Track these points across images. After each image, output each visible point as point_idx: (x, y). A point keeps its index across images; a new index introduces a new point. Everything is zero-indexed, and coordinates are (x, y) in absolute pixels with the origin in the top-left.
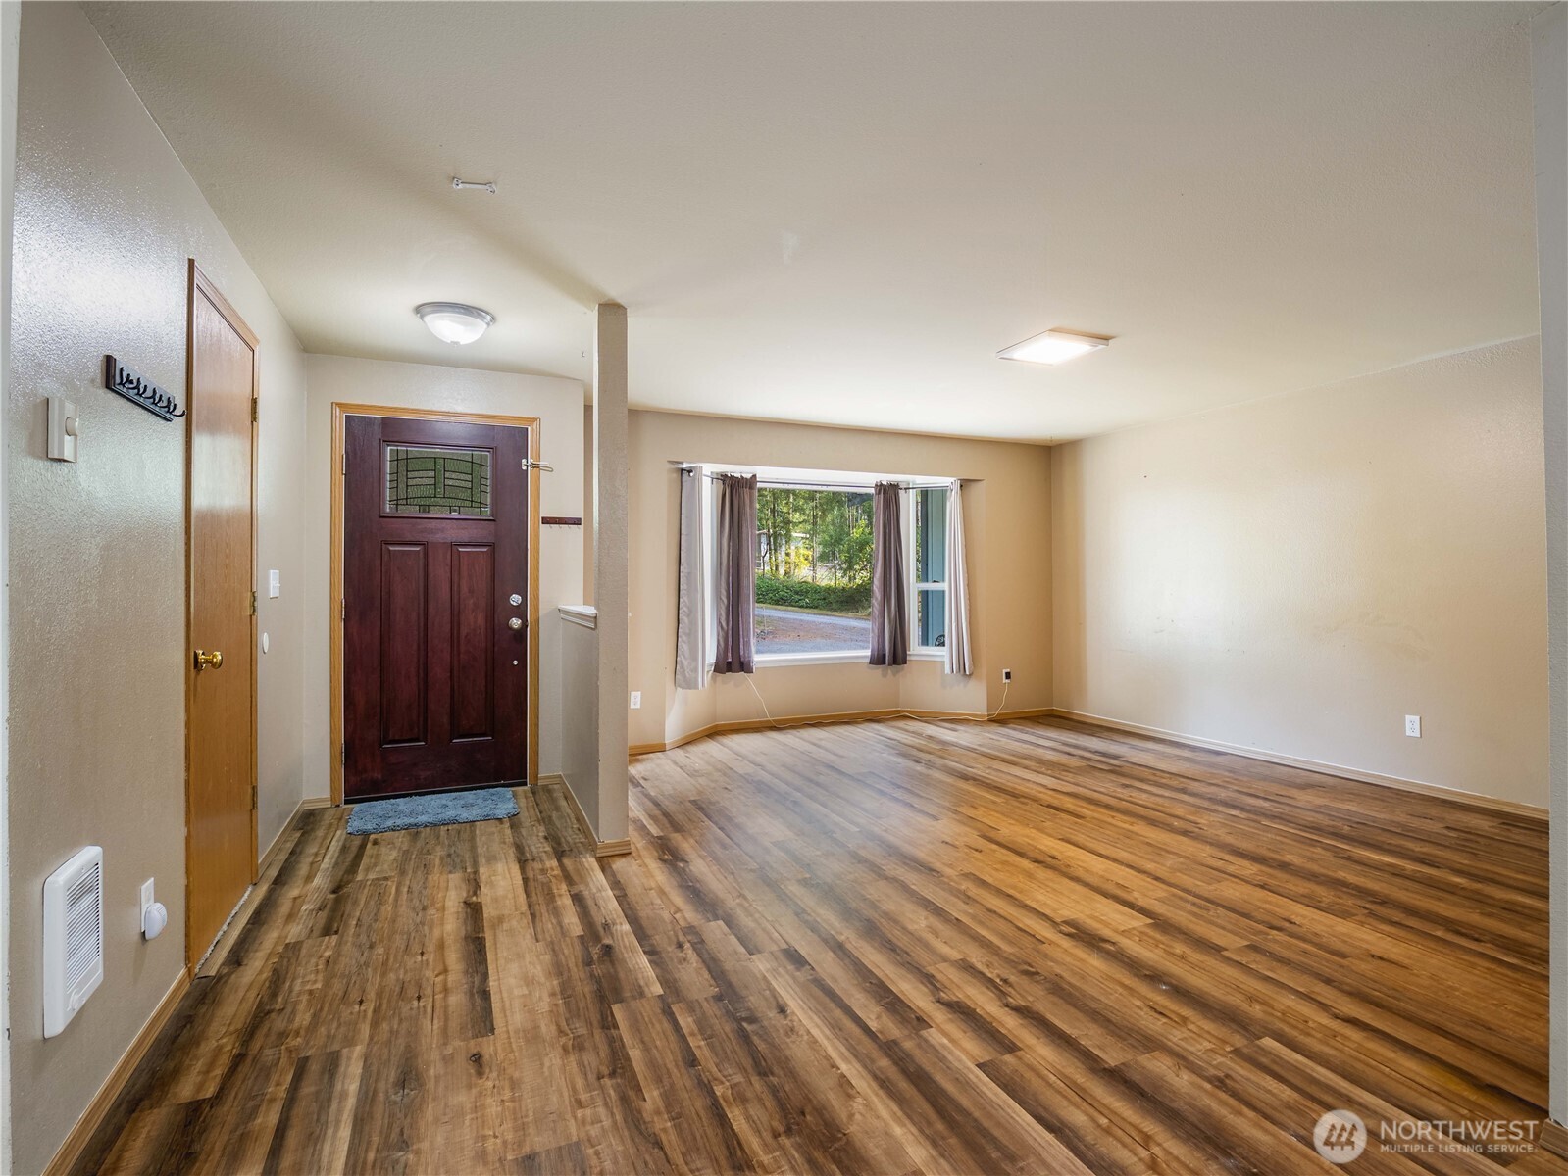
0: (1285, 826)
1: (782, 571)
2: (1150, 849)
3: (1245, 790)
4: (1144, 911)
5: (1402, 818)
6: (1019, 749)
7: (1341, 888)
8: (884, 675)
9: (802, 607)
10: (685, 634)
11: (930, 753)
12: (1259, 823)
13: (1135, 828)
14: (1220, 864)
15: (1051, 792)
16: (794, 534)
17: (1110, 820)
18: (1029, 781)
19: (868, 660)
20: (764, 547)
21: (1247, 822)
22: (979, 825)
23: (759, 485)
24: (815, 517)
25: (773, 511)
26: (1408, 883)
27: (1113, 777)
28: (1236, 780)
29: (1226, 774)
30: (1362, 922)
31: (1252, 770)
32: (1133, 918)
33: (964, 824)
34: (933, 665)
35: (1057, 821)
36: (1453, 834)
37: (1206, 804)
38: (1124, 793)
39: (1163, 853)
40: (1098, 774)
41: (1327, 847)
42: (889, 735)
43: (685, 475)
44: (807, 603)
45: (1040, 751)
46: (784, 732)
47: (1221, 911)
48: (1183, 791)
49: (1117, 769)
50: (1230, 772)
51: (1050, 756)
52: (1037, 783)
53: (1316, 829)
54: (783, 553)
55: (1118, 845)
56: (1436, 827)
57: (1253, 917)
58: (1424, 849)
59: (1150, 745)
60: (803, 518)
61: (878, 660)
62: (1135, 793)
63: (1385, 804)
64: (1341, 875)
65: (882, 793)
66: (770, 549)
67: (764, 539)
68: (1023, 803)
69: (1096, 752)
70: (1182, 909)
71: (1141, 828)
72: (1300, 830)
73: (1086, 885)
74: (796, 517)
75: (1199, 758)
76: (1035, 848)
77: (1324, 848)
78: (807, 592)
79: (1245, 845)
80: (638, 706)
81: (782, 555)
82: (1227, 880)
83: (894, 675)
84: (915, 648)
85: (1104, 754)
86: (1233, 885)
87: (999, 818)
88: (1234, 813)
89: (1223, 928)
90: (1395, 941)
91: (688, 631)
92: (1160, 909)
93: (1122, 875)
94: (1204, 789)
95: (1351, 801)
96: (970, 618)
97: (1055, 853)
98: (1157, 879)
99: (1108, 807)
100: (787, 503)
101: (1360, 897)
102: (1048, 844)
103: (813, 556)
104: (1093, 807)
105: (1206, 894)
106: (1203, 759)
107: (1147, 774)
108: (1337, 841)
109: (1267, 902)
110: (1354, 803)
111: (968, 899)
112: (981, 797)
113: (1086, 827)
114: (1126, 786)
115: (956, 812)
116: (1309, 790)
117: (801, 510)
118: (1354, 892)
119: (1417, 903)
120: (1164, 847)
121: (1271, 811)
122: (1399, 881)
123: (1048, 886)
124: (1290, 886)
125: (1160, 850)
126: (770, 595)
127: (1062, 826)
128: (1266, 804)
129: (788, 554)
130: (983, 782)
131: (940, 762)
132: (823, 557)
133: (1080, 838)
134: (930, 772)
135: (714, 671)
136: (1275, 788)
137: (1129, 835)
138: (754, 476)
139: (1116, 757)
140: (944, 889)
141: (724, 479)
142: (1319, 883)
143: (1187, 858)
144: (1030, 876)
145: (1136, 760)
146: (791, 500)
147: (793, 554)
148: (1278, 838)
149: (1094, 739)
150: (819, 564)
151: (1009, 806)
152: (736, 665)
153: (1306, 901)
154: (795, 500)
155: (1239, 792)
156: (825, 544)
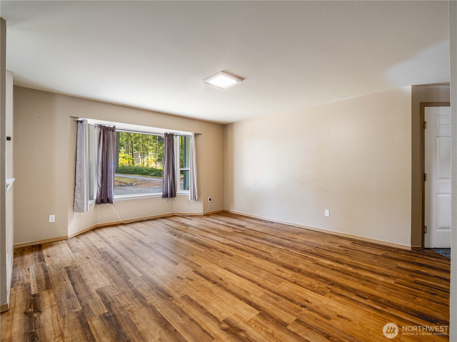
0: (296, 251)
1: (145, 164)
2: (255, 268)
3: (283, 237)
4: (256, 307)
5: (327, 244)
6: (212, 226)
7: (319, 279)
8: (168, 201)
9: (151, 176)
10: (79, 189)
11: (181, 230)
12: (288, 251)
13: (250, 259)
14: (279, 273)
15: (221, 245)
16: (149, 153)
17: (242, 256)
18: (215, 240)
19: (161, 196)
20: (139, 157)
21: (285, 251)
22: (194, 265)
23: (116, 130)
24: (156, 148)
25: (142, 145)
26: (338, 273)
27: (242, 235)
28: (279, 233)
29: (276, 231)
30: (330, 297)
31: (283, 228)
32: (251, 311)
33: (188, 265)
34: (185, 196)
35: (224, 259)
36: (342, 249)
37: (271, 244)
38: (246, 242)
39: (260, 270)
40: (238, 235)
41: (311, 260)
42: (167, 224)
43: (79, 124)
44: (153, 174)
45: (219, 227)
46: (126, 225)
47: (284, 300)
48: (264, 239)
49: (244, 232)
50: (277, 230)
51: (223, 228)
52: (217, 241)
53: (305, 251)
54: (146, 159)
55: (244, 268)
56: (336, 246)
57: (294, 301)
58: (337, 256)
59: (253, 221)
60: (153, 148)
61: (165, 196)
62: (250, 242)
63: (321, 238)
64: (318, 272)
65: (157, 252)
66: (142, 157)
67: (139, 154)
68: (211, 251)
69: (237, 225)
70: (269, 301)
71: (252, 259)
72: (301, 253)
73: (233, 293)
74: (150, 148)
75: (268, 225)
76: (215, 275)
77: (310, 260)
78: (153, 171)
79: (286, 262)
80: (54, 221)
81: (145, 160)
82: (283, 281)
83: (172, 201)
84: (179, 191)
85: (239, 226)
86: (285, 284)
87: (202, 260)
88: (281, 247)
89: (285, 311)
90: (343, 305)
91: (80, 188)
92: (261, 303)
93: (247, 285)
94: (270, 238)
95: (312, 238)
96: (198, 181)
97: (222, 276)
98: (259, 285)
99: (241, 249)
100: (147, 143)
101: (326, 283)
102: (220, 272)
103: (156, 160)
104: (236, 250)
105: (277, 291)
106: (269, 225)
107: (252, 233)
108: (313, 256)
109: (298, 291)
110: (313, 239)
111: (182, 313)
112: (197, 250)
113: (234, 260)
114: (246, 239)
115: (186, 259)
116: (300, 235)
117: (152, 146)
118: (323, 280)
119: (343, 282)
120: (260, 267)
121: (291, 245)
122: (334, 272)
123: (218, 297)
124: (303, 281)
125: (259, 268)
126: (141, 172)
127: (225, 261)
128: (289, 242)
129: (148, 159)
130: (198, 242)
131: (184, 234)
132: (159, 160)
133: (231, 267)
134: (179, 240)
135: (95, 204)
136: (291, 235)
137: (248, 262)
138: (114, 127)
139: (243, 227)
140: (172, 308)
141: (100, 126)
142: (312, 278)
143: (268, 271)
144: (211, 292)
145: (249, 227)
146: (149, 142)
147: (149, 159)
148: (295, 257)
149: (236, 219)
150: (157, 162)
151: (206, 253)
152: (105, 200)
153: (310, 288)
154: (150, 142)
155: (281, 238)
156: (159, 156)
